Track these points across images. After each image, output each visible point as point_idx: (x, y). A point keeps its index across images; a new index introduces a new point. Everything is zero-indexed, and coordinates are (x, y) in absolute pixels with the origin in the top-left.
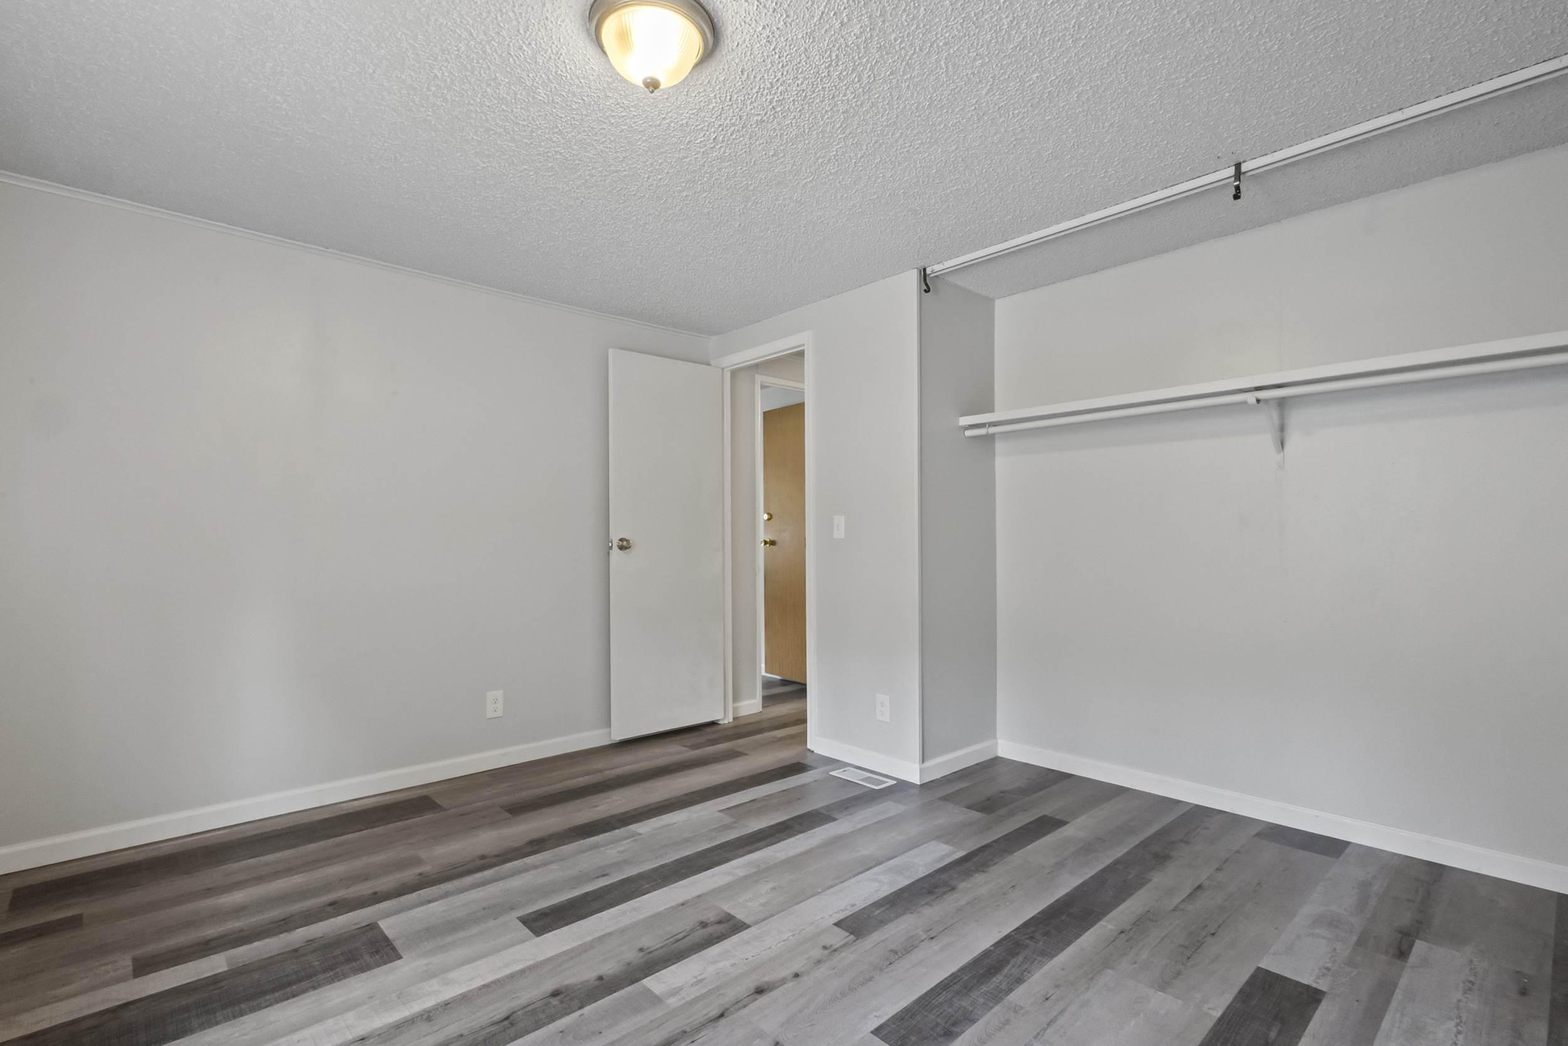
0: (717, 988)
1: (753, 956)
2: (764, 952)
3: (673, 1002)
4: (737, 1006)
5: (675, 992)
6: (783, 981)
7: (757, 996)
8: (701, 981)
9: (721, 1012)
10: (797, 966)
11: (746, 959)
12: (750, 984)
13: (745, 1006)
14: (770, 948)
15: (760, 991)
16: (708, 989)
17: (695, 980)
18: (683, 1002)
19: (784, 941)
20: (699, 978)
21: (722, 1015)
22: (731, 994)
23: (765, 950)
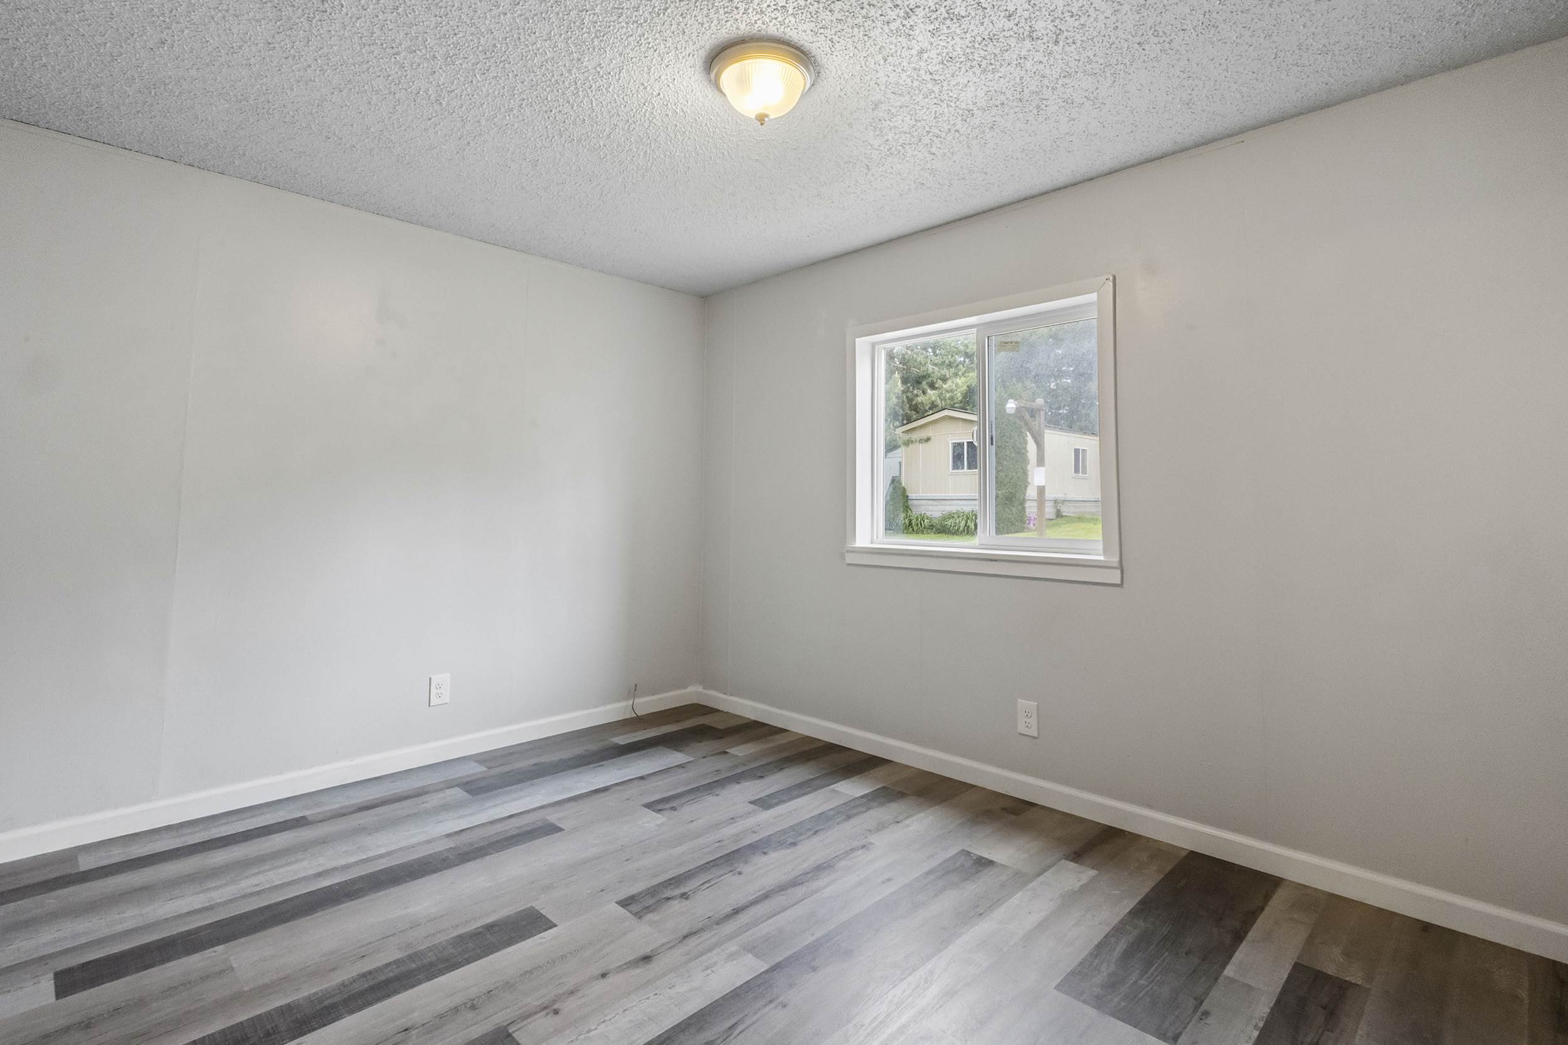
0: (690, 961)
1: (648, 998)
2: (634, 1004)
3: (732, 947)
4: (670, 945)
5: (732, 957)
6: (620, 969)
7: (650, 954)
8: (707, 968)
9: (686, 940)
10: (600, 986)
11: (656, 994)
12: (655, 967)
13: (663, 945)
14: (625, 1011)
15: (647, 959)
16: (699, 959)
17: (713, 969)
18: (723, 947)
19: (604, 1021)
20: (709, 971)
21: (685, 937)
22: (677, 954)
23: (632, 1007)
